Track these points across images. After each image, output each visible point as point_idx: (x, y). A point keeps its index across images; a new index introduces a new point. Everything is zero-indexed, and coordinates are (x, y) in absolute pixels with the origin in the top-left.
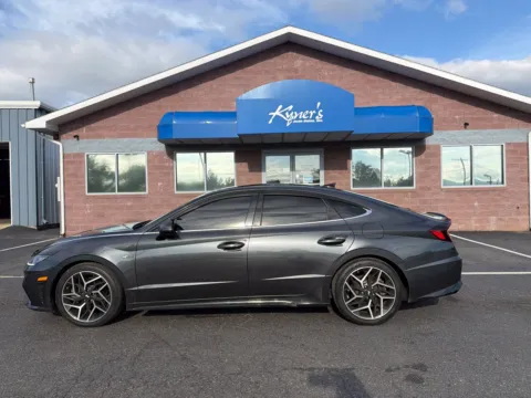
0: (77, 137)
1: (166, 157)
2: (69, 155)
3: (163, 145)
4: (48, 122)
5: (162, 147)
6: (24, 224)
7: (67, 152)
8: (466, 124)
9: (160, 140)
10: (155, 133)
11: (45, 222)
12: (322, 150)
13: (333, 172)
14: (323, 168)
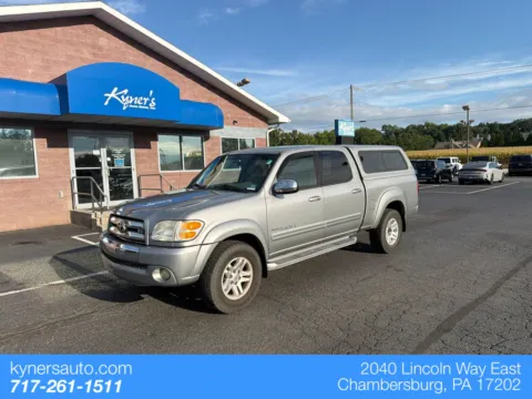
8: (235, 122)
12: (131, 133)
13: (143, 155)
14: (133, 151)
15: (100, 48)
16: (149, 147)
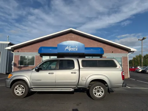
0: (18, 51)
1: (40, 57)
2: (16, 56)
3: (39, 54)
4: (11, 48)
5: (39, 55)
6: (2, 73)
7: (15, 55)
8: (113, 52)
9: (39, 53)
10: (38, 51)
11: (8, 72)
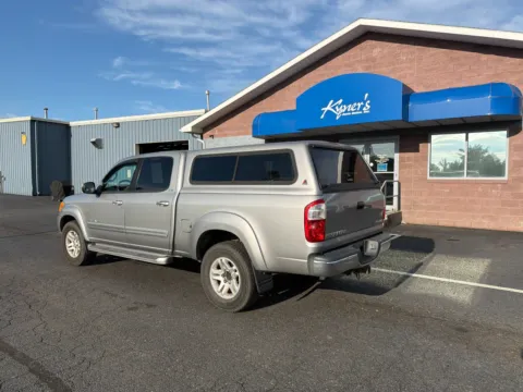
12: (398, 137)
13: (409, 159)
14: (396, 157)
15: (374, 60)
16: (417, 150)
